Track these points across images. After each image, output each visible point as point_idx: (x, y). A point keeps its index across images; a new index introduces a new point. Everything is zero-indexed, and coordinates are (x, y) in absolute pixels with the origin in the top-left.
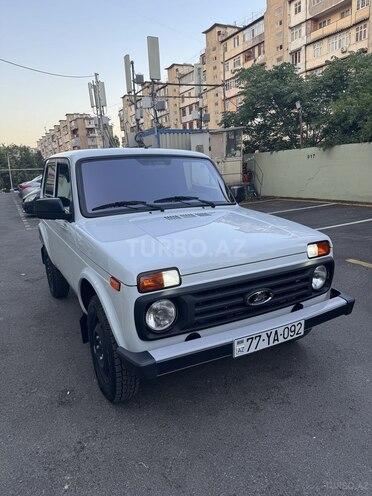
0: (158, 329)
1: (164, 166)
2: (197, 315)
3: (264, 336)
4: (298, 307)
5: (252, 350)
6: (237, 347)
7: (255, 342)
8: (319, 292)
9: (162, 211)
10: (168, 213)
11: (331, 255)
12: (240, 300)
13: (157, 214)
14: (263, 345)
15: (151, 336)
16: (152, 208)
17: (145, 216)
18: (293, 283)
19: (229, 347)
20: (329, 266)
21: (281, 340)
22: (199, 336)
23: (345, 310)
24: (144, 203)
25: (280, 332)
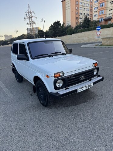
0: (59, 87)
1: (51, 44)
2: (68, 83)
3: (84, 87)
4: (91, 80)
5: (82, 91)
6: (78, 90)
7: (82, 89)
8: (95, 76)
9: (53, 56)
10: (54, 57)
11: (98, 66)
12: (78, 79)
13: (51, 58)
14: (84, 89)
15: (57, 89)
16: (50, 56)
17: (48, 58)
18: (90, 74)
19: (76, 90)
20: (98, 69)
21: (88, 88)
22: (68, 88)
23: (102, 80)
24: (47, 55)
25: (88, 86)
